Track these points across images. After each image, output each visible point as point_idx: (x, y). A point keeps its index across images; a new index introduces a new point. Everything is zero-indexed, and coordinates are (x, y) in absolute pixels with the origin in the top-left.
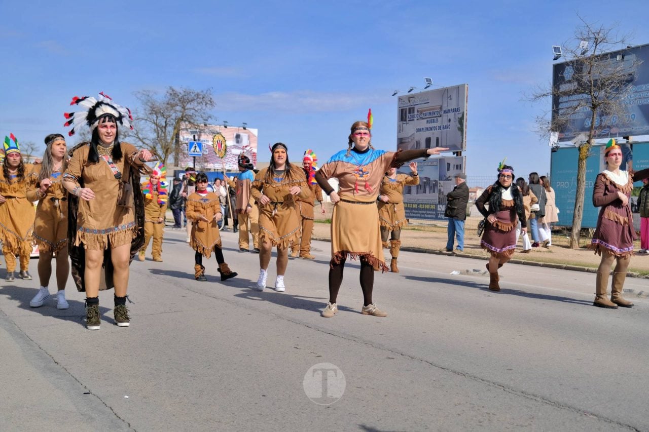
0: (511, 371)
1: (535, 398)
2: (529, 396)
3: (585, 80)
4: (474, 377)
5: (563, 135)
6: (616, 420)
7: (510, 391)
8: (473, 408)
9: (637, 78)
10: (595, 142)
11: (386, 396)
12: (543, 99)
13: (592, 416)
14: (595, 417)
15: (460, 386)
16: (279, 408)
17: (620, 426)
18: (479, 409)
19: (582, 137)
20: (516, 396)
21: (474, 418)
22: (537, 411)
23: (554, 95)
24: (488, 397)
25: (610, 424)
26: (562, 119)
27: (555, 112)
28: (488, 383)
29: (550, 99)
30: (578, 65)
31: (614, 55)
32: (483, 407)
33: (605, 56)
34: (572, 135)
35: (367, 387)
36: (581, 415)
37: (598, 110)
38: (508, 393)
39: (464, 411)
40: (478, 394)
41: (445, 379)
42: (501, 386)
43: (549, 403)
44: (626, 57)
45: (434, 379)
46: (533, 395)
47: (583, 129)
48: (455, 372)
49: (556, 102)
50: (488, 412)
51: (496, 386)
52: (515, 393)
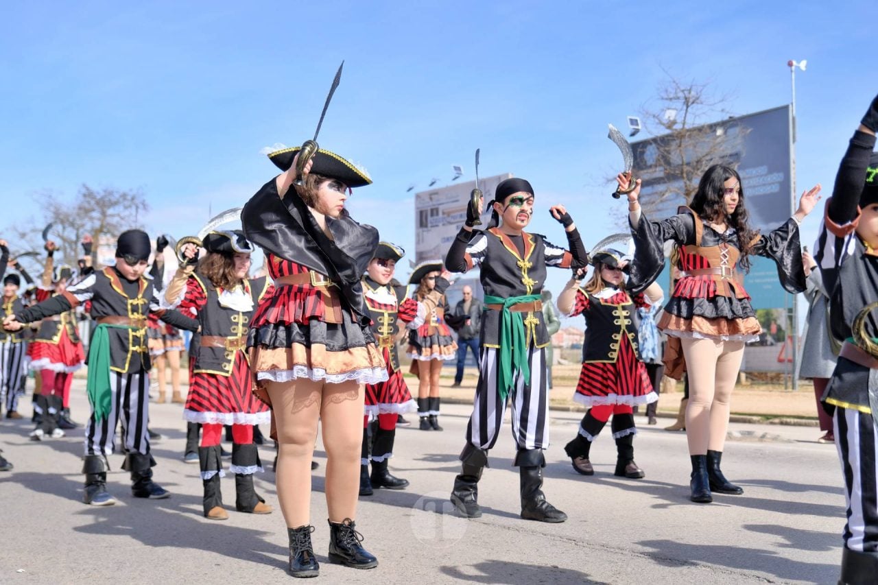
0: (585, 523)
1: (621, 552)
2: (612, 550)
4: (533, 531)
7: (585, 545)
9: (744, 155)
11: (402, 558)
14: (708, 569)
15: (512, 543)
16: (241, 578)
17: (745, 577)
20: (594, 550)
22: (625, 566)
24: (553, 553)
25: (731, 576)
28: (553, 538)
30: (662, 141)
31: (713, 128)
33: (700, 129)
38: (581, 547)
40: (538, 550)
41: (489, 535)
42: (571, 540)
44: (731, 131)
45: (474, 536)
46: (619, 548)
48: (504, 527)
51: (565, 540)
52: (592, 546)
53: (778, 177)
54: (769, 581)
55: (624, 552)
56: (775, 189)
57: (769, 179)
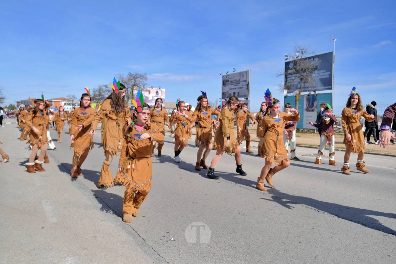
3: (298, 68)
5: (289, 91)
8: (252, 202)
9: (319, 68)
10: (302, 93)
11: (217, 198)
12: (281, 76)
16: (174, 203)
17: (311, 209)
19: (297, 92)
21: (253, 207)
23: (285, 75)
25: (307, 209)
26: (288, 84)
27: (286, 82)
29: (283, 76)
30: (295, 62)
31: (310, 58)
32: (256, 202)
33: (306, 58)
34: (292, 91)
35: (210, 194)
37: (303, 81)
38: (266, 196)
39: (248, 204)
41: (241, 191)
44: (315, 59)
47: (297, 88)
49: (286, 77)
53: (329, 73)
54: (318, 211)
55: (278, 199)
56: (328, 76)
57: (326, 73)
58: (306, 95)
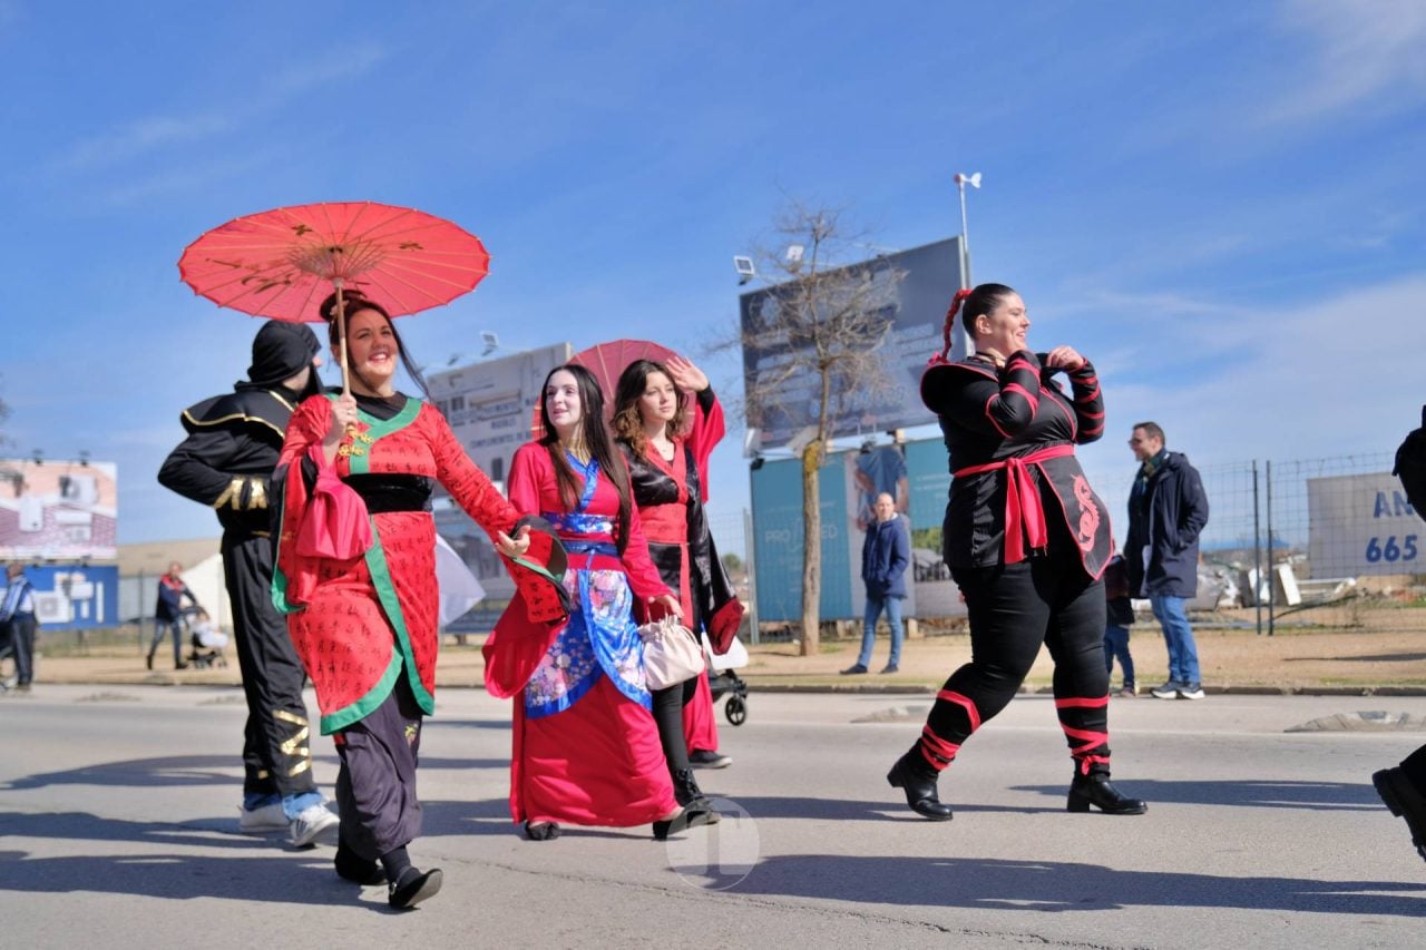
3: (803, 315)
4: (604, 880)
5: (770, 436)
6: (900, 916)
7: (680, 894)
8: (600, 933)
9: (899, 309)
10: (833, 445)
11: (405, 936)
12: (723, 354)
13: (851, 917)
14: (858, 918)
15: (574, 900)
17: (907, 926)
18: (612, 935)
19: (806, 435)
20: (693, 901)
22: (738, 923)
23: (745, 346)
24: (633, 911)
25: (889, 926)
27: (751, 378)
28: (634, 887)
29: (737, 354)
30: (785, 292)
31: (855, 271)
33: (837, 274)
34: (787, 433)
35: (361, 925)
36: (829, 918)
39: (579, 941)
40: (611, 908)
41: (539, 890)
42: (660, 889)
43: (763, 905)
44: (879, 276)
45: (516, 893)
47: (805, 421)
48: (562, 876)
49: (752, 357)
50: (634, 937)
51: (651, 889)
52: (690, 896)
54: (942, 930)
58: (854, 450)
